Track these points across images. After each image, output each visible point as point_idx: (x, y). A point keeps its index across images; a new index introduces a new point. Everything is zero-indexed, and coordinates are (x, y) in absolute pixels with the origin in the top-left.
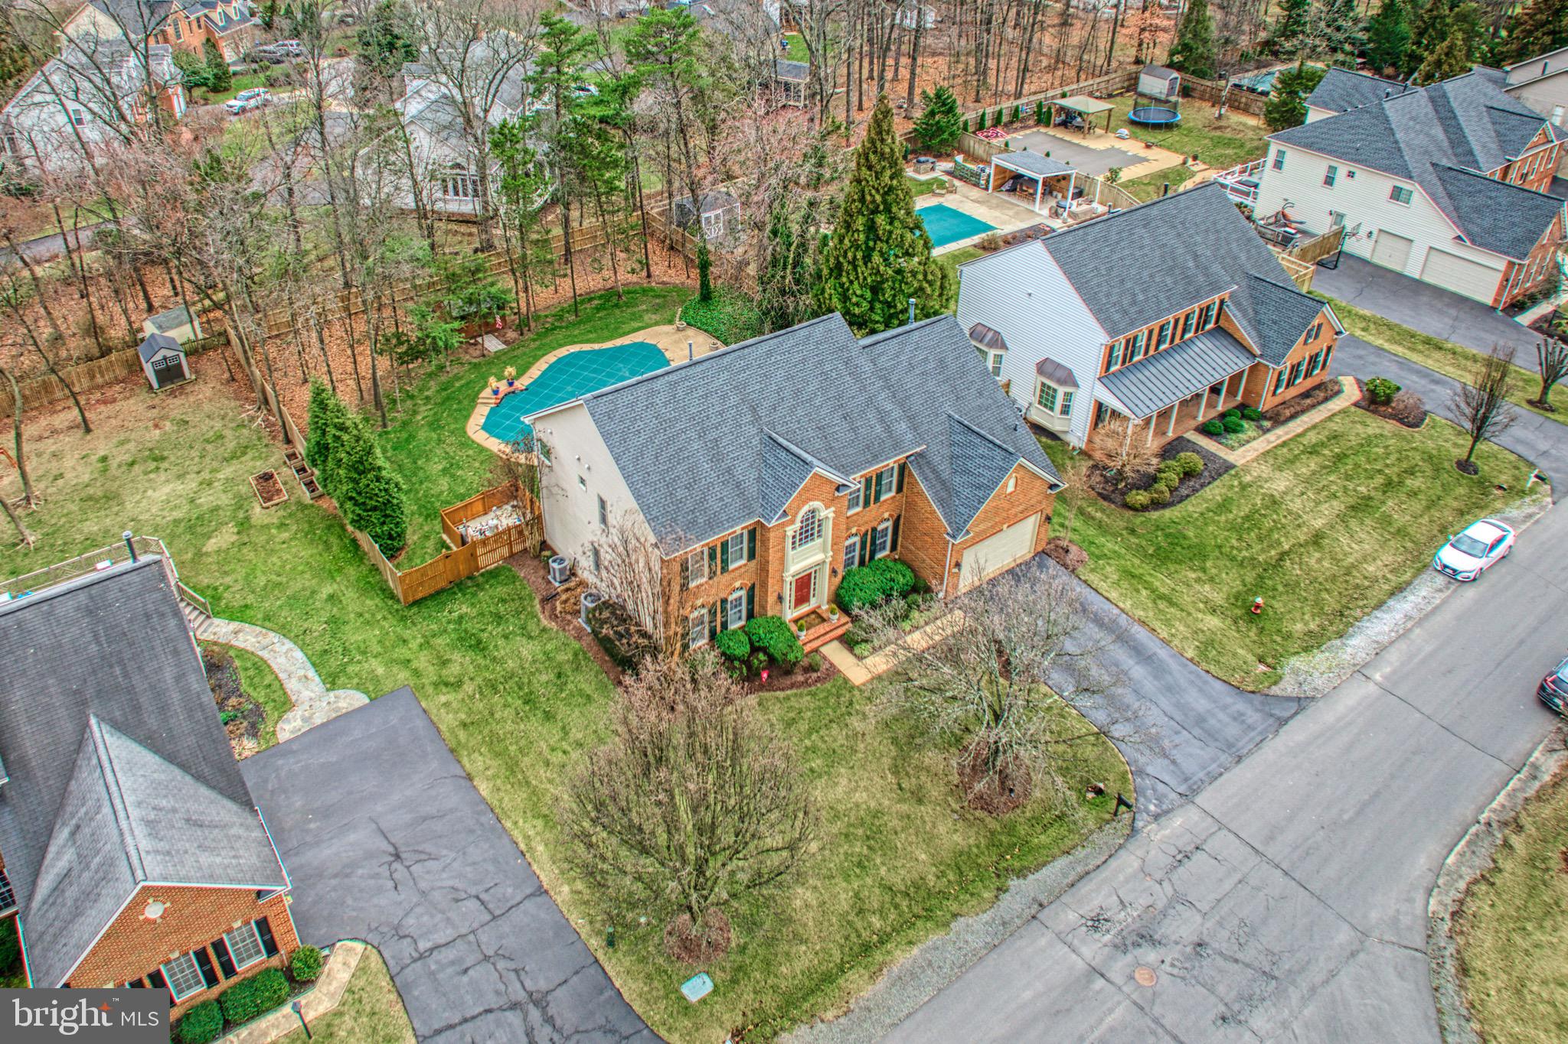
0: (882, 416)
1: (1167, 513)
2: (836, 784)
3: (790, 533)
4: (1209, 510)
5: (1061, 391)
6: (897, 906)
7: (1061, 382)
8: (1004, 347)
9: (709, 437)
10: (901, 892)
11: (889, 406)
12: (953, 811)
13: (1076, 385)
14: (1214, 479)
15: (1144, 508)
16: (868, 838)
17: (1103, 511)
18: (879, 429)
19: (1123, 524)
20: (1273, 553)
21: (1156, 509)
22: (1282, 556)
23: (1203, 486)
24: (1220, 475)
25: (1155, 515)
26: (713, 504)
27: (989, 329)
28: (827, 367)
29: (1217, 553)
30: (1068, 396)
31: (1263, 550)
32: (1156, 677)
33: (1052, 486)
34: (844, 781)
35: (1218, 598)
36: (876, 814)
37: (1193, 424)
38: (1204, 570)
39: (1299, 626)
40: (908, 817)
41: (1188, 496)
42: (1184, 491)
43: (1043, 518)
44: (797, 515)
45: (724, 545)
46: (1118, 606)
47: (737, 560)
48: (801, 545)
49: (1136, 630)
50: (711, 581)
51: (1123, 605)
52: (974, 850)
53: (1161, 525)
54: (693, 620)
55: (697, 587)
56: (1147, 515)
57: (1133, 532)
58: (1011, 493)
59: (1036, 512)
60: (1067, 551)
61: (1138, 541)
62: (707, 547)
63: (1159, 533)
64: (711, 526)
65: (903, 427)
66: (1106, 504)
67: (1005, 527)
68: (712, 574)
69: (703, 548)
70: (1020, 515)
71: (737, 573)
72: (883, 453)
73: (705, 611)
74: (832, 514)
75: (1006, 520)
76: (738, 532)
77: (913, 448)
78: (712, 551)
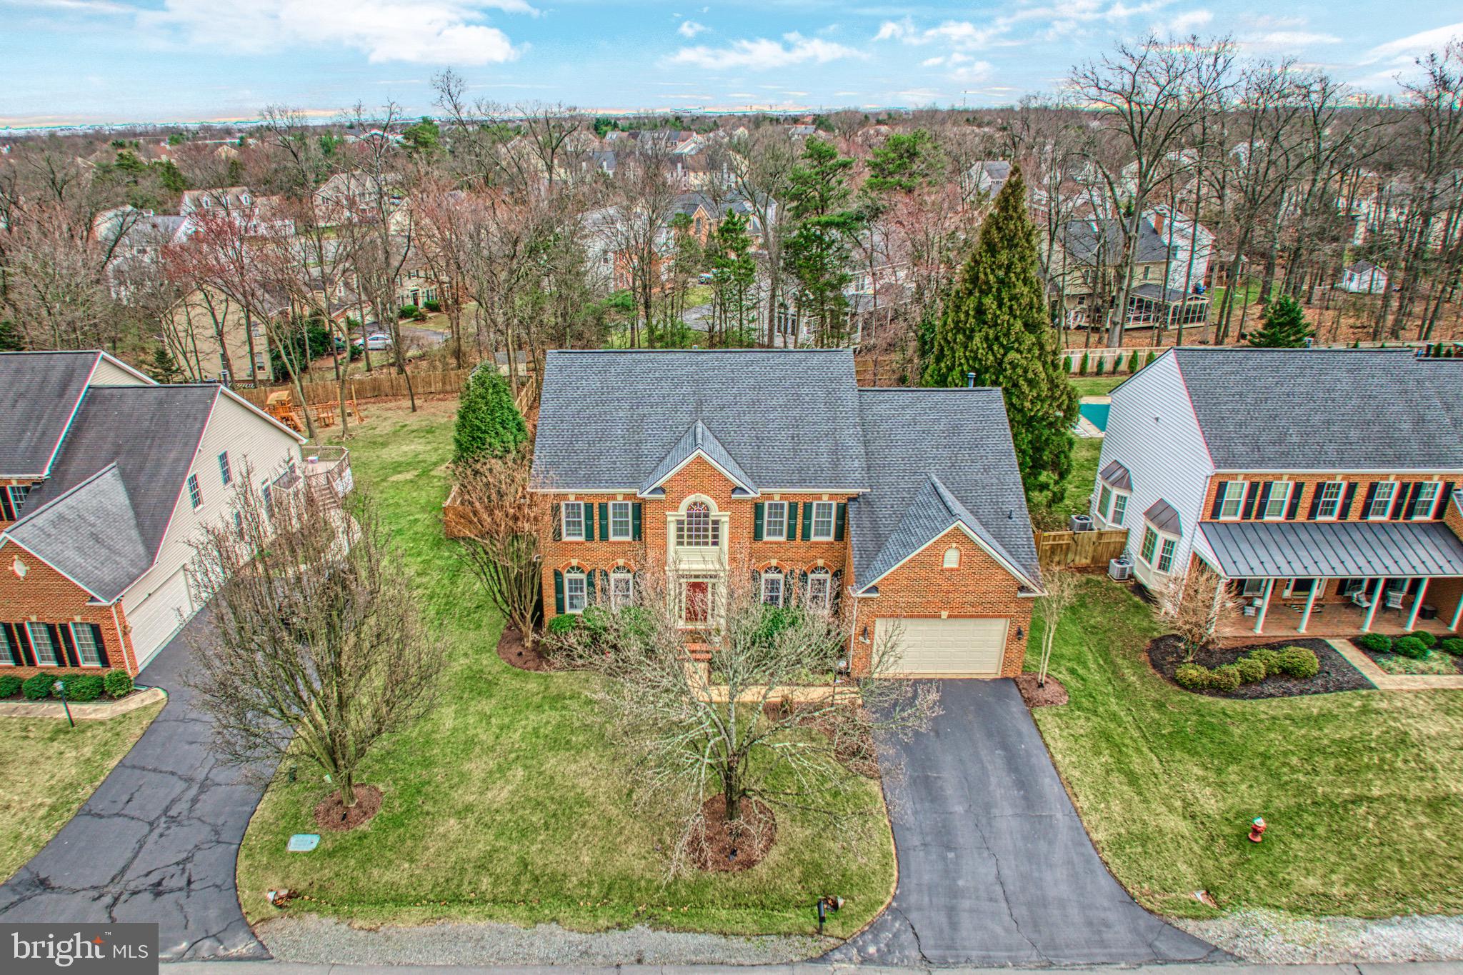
1: (1223, 703)
2: (576, 761)
3: (672, 518)
4: (1287, 717)
5: (1162, 536)
6: (517, 882)
7: (1162, 526)
8: (1129, 487)
9: (640, 411)
10: (532, 873)
11: (851, 442)
12: (660, 841)
13: (1178, 532)
14: (1327, 690)
15: (1194, 687)
16: (554, 815)
17: (1141, 678)
18: (824, 459)
19: (1154, 695)
20: (1347, 791)
21: (1211, 695)
22: (1357, 800)
23: (1301, 693)
24: (1341, 689)
25: (1205, 699)
26: (603, 464)
27: (1122, 466)
29: (1257, 762)
30: (1169, 545)
31: (1332, 784)
32: (1025, 838)
33: (1022, 588)
34: (583, 763)
35: (1210, 803)
36: (582, 801)
37: (1353, 632)
38: (1219, 771)
39: (1312, 882)
40: (610, 821)
41: (1271, 695)
42: (1269, 688)
43: (1014, 631)
44: (680, 500)
45: (603, 508)
46: (1052, 756)
47: (621, 534)
48: (689, 544)
49: (1049, 785)
50: (588, 544)
51: (1058, 757)
52: (643, 883)
53: (1204, 712)
54: (570, 581)
55: (571, 543)
56: (1195, 696)
57: (1159, 706)
58: (952, 570)
59: (1000, 616)
60: (1041, 686)
61: (1157, 716)
62: (582, 499)
63: (1194, 718)
64: (588, 480)
65: (855, 465)
66: (1151, 671)
67: (944, 614)
68: (590, 536)
69: (577, 499)
70: (970, 608)
71: (619, 549)
72: (814, 480)
73: (583, 576)
74: (727, 519)
75: (945, 604)
76: (620, 498)
77: (854, 487)
78: (589, 508)
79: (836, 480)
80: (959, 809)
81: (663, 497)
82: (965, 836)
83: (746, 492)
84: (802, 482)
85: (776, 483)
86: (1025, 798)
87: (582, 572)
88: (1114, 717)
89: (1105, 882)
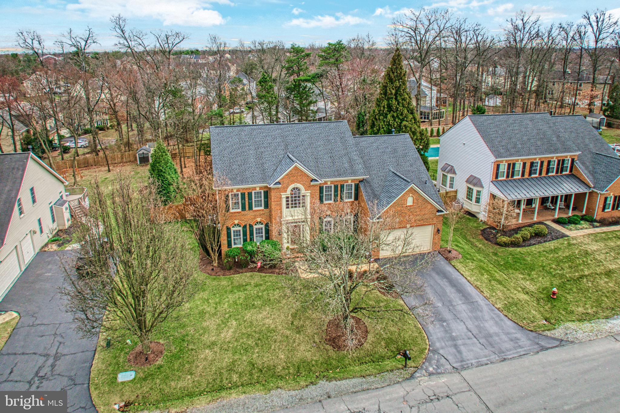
0: (350, 161)
1: (519, 249)
2: (260, 313)
3: (284, 196)
4: (544, 251)
5: (475, 189)
6: (251, 374)
7: (475, 185)
8: (454, 173)
9: (260, 150)
10: (258, 368)
11: (356, 158)
12: (314, 342)
13: (482, 186)
14: (553, 239)
15: (506, 245)
16: (259, 339)
17: (484, 244)
18: (346, 165)
19: (491, 250)
20: (577, 274)
21: (513, 247)
22: (582, 277)
23: (545, 241)
24: (558, 238)
25: (511, 249)
26: (248, 174)
27: (450, 165)
28: (331, 138)
29: (541, 269)
30: (479, 192)
31: (570, 272)
32: (471, 312)
33: (439, 211)
34: (265, 313)
35: (532, 288)
36: (270, 330)
37: (552, 218)
38: (529, 275)
39: (581, 309)
40: (287, 337)
41: (534, 244)
42: (532, 242)
43: (436, 230)
44: (287, 187)
45: (250, 194)
46: (466, 278)
47: (258, 206)
48: (292, 207)
49: (470, 289)
50: (243, 213)
51: (469, 278)
52: (314, 362)
53: (513, 254)
54: (234, 231)
55: (235, 213)
56: (507, 248)
57: (495, 254)
58: (411, 206)
59: (430, 224)
60: (450, 252)
61: (496, 258)
62: (239, 191)
63: (510, 257)
64: (242, 182)
65: (360, 167)
66: (486, 242)
67: (408, 226)
68: (244, 209)
69: (237, 191)
70: (418, 222)
71: (258, 213)
72: (344, 174)
73: (241, 229)
74: (309, 194)
75: (408, 222)
76: (258, 189)
77: (362, 176)
78: (243, 195)
79: (354, 173)
80: (440, 305)
81: (280, 186)
82: (448, 316)
83: (317, 181)
84: (339, 175)
85: (329, 177)
86: (463, 296)
87: (240, 226)
88: (481, 261)
89: (509, 323)
